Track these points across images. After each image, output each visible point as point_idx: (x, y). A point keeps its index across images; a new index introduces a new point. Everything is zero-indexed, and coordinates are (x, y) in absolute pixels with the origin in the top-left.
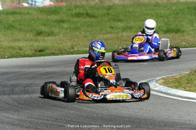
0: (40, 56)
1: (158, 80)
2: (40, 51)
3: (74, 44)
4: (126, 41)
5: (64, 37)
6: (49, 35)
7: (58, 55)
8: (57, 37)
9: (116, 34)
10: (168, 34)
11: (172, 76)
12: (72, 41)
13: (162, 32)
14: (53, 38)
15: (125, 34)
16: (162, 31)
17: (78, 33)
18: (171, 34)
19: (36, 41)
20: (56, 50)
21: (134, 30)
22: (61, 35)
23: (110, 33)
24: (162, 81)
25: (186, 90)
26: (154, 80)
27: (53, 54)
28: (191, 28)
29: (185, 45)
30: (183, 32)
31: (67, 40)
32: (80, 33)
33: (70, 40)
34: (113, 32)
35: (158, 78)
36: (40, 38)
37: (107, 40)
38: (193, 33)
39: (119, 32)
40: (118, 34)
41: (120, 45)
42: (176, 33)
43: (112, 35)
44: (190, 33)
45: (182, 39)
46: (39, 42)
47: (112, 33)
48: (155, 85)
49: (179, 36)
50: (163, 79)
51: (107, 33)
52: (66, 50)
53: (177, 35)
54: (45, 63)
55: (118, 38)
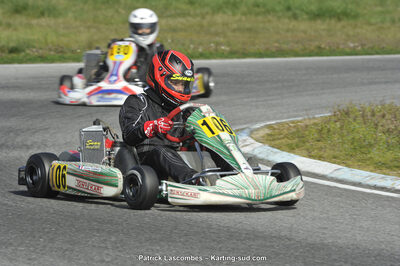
0: (10, 63)
1: (258, 129)
2: (13, 50)
3: (96, 37)
4: (217, 34)
5: (76, 19)
6: (42, 14)
7: (52, 61)
8: (60, 20)
9: (199, 19)
10: (319, 22)
11: (293, 122)
12: (93, 30)
13: (305, 16)
14: (51, 21)
15: (219, 18)
16: (307, 13)
17: (110, 12)
18: (328, 21)
19: (9, 25)
20: (50, 50)
21: (244, 8)
22: (70, 15)
23: (184, 15)
24: (267, 131)
25: (310, 157)
26: (247, 131)
27: (43, 59)
28: (379, 9)
29: (354, 48)
30: (356, 16)
31: (82, 29)
32: (117, 11)
33: (89, 28)
34: (192, 13)
35: (257, 126)
36: (20, 19)
37: (174, 30)
38: (379, 20)
39: (207, 13)
40: (203, 17)
41: (200, 44)
42: (339, 20)
43: (190, 19)
44: (373, 21)
45: (351, 33)
46: (15, 29)
47: (189, 14)
48: (245, 140)
49: (344, 27)
50: (269, 127)
51: (179, 15)
52: (73, 52)
53: (339, 25)
54: (17, 79)
55: (202, 26)
